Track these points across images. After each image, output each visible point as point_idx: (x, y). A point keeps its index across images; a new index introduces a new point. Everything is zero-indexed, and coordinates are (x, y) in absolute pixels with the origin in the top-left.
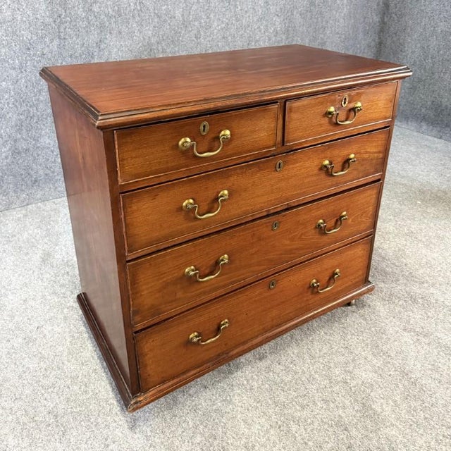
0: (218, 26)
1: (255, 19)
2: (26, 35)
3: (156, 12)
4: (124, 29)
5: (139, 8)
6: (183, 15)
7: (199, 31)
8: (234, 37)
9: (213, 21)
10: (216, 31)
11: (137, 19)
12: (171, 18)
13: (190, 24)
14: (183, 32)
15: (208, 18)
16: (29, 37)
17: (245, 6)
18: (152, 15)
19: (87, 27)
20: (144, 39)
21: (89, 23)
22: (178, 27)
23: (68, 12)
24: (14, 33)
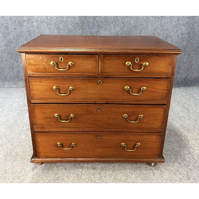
0: (151, 28)
1: (171, 26)
2: (70, 27)
3: (122, 21)
4: (108, 27)
5: (115, 19)
6: (134, 23)
7: (141, 30)
8: (159, 33)
9: (149, 26)
10: (150, 30)
11: (114, 24)
12: (129, 24)
13: (137, 27)
14: (134, 30)
15: (147, 25)
16: (71, 28)
17: (166, 20)
18: (121, 22)
19: (93, 26)
20: (115, 32)
21: (94, 24)
22: (131, 28)
23: (86, 20)
24: (66, 26)
